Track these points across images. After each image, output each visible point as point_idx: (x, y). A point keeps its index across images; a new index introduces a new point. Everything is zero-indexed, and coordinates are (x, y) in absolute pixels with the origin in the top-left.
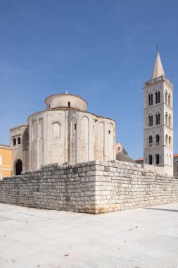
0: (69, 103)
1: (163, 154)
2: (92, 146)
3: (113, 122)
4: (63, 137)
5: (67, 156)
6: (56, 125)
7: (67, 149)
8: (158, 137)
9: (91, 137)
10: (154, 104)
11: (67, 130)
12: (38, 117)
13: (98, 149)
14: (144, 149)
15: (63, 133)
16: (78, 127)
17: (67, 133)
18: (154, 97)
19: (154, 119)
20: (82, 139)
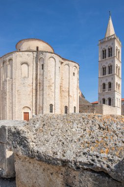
0: (37, 48)
1: (114, 98)
2: (58, 86)
3: (77, 65)
4: (30, 77)
5: (34, 95)
6: (25, 65)
7: (34, 88)
8: (110, 84)
9: (57, 77)
10: (107, 58)
11: (34, 70)
12: (8, 58)
13: (64, 89)
14: (99, 94)
15: (31, 73)
16: (45, 67)
17: (35, 73)
18: (107, 52)
19: (107, 70)
20: (49, 78)
